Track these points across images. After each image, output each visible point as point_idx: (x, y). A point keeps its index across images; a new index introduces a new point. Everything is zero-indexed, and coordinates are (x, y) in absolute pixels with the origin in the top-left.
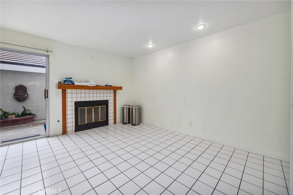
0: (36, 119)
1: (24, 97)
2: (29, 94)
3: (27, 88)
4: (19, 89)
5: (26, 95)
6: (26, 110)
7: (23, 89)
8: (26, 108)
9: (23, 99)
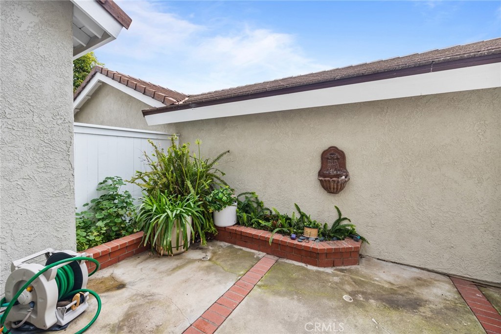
0: (366, 251)
1: (338, 182)
2: (350, 174)
3: (346, 156)
4: (328, 159)
5: (343, 177)
6: (342, 217)
7: (338, 159)
8: (342, 213)
9: (335, 187)
